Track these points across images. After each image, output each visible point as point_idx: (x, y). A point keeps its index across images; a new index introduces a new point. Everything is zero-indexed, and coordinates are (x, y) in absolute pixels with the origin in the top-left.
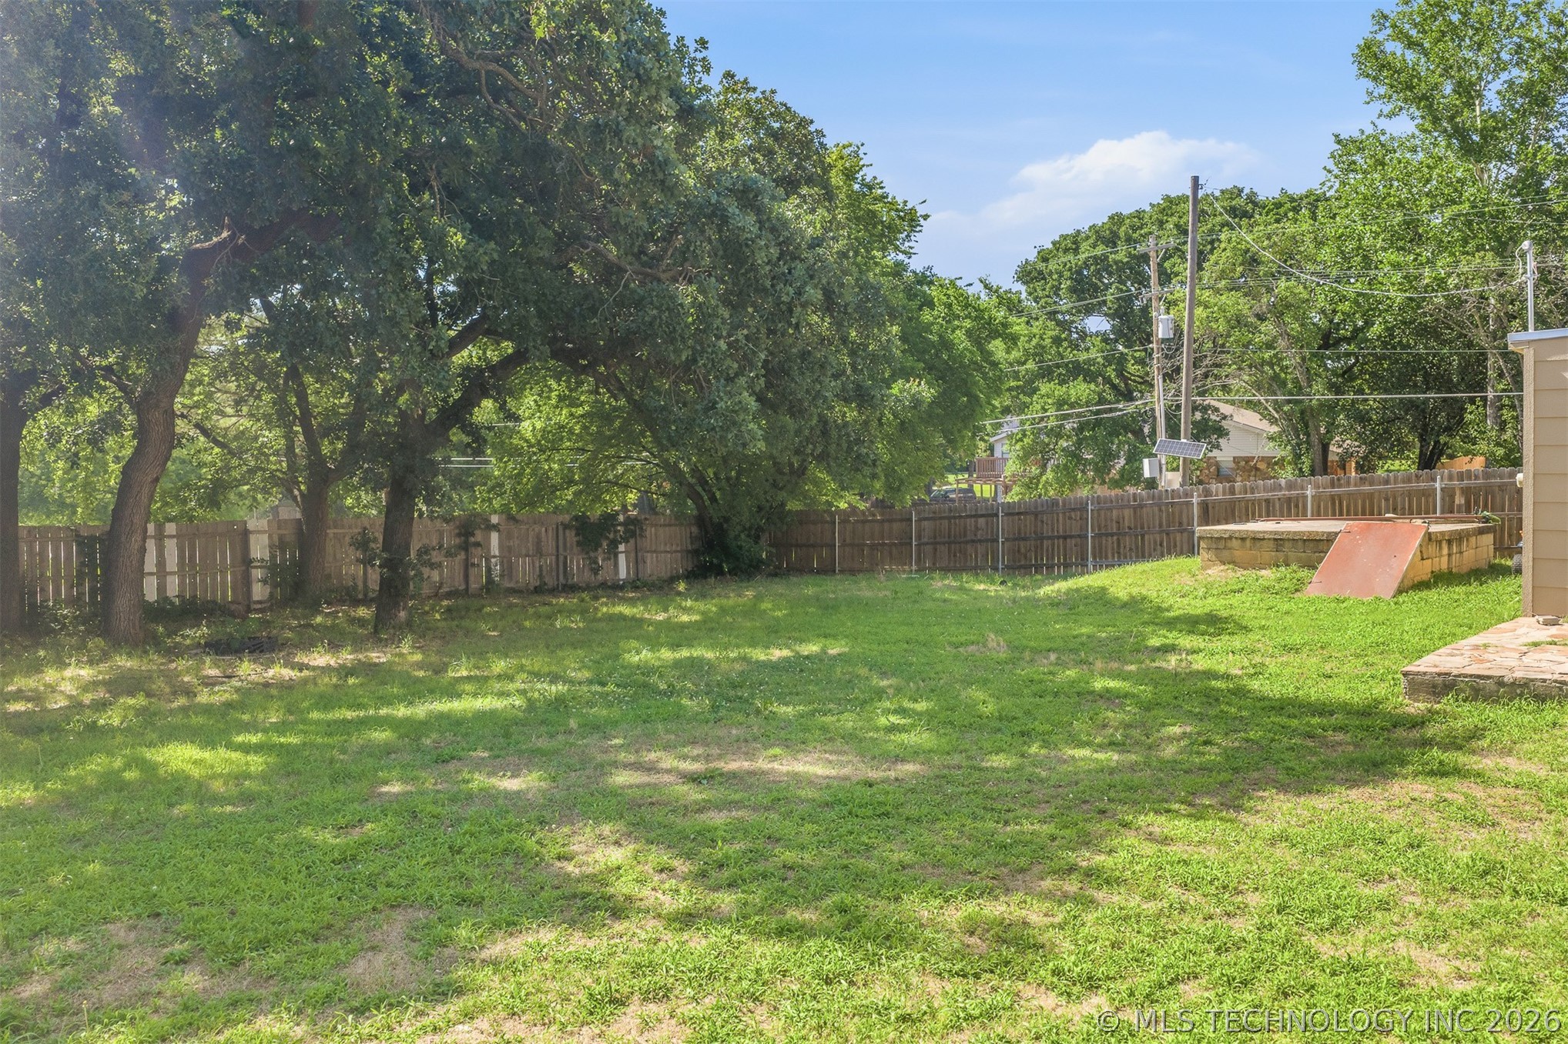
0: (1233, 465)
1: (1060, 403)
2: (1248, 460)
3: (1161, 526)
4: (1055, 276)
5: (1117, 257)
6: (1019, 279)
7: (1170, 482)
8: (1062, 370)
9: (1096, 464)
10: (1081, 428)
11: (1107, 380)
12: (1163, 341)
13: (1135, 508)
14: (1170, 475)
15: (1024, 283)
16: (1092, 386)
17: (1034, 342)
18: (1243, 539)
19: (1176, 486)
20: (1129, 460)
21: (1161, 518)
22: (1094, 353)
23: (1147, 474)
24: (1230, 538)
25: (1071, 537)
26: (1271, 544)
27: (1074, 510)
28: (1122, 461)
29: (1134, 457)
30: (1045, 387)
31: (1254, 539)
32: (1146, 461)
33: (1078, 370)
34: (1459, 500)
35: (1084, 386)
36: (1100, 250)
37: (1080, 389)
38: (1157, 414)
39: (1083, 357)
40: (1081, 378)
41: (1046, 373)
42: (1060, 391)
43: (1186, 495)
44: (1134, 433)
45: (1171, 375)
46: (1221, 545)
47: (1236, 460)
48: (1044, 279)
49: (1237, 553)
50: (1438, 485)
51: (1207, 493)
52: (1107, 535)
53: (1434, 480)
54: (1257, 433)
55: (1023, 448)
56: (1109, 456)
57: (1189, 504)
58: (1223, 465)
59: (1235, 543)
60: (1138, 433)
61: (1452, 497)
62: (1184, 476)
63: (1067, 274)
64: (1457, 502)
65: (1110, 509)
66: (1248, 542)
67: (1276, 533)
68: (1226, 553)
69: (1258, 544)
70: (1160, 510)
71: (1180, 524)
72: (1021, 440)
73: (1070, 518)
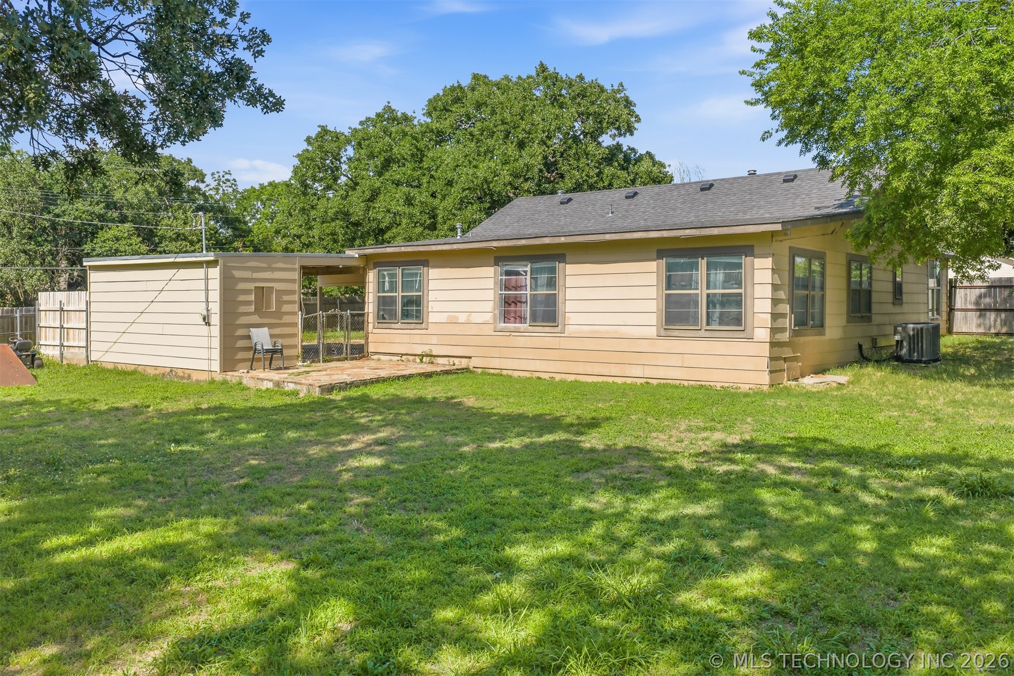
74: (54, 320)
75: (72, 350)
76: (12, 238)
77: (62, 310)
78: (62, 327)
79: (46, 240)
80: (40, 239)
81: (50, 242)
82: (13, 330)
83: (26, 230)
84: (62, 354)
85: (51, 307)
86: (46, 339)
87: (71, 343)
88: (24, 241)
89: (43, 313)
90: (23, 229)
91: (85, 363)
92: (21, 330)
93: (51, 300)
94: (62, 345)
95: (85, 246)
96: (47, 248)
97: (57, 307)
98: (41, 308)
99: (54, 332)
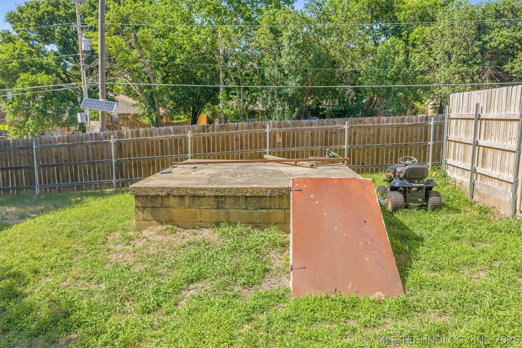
0: (118, 117)
1: (33, 84)
2: (124, 115)
3: (88, 159)
4: (26, 20)
5: (59, 13)
6: (8, 20)
7: (93, 128)
8: (34, 69)
9: (54, 116)
10: (45, 99)
11: (58, 75)
12: (84, 52)
13: (69, 147)
14: (93, 123)
15: (11, 23)
16: (50, 77)
17: (17, 52)
18: (182, 197)
19: (97, 130)
20: (70, 114)
21: (88, 154)
22: (50, 60)
23: (79, 121)
24: (168, 196)
25: (21, 168)
26: (212, 202)
27: (22, 148)
28: (67, 114)
29: (73, 112)
30: (23, 76)
31: (194, 197)
32: (79, 115)
33: (42, 68)
34: (279, 140)
35: (45, 76)
36: (50, 8)
37: (42, 78)
38: (83, 90)
39: (45, 61)
40: (44, 72)
41: (24, 68)
42: (32, 78)
43: (106, 137)
44: (73, 101)
45: (90, 72)
46: (158, 203)
47: (119, 115)
48: (21, 21)
49: (175, 211)
50: (267, 130)
51: (120, 135)
52: (49, 166)
53: (265, 127)
54: (127, 104)
55: (13, 107)
56: (60, 112)
57: (109, 144)
58: (114, 117)
59: (173, 201)
60: (75, 101)
61: (275, 137)
62: (102, 124)
63: (32, 19)
64: (277, 141)
65: (50, 148)
66: (187, 201)
67: (217, 190)
68: (163, 213)
69: (198, 202)
70: (87, 148)
71: (102, 157)
72: (11, 103)
73: (20, 155)
74: (467, 133)
75: (488, 182)
76: (451, 63)
77: (478, 118)
78: (476, 144)
79: (475, 63)
80: (471, 62)
81: (479, 64)
82: (426, 140)
83: (462, 56)
84: (473, 184)
85: (464, 113)
86: (454, 159)
87: (488, 171)
88: (459, 65)
89: (453, 122)
90: (459, 55)
91: (509, 213)
92: (434, 140)
93: (465, 104)
94: (473, 171)
95: (506, 66)
96: (476, 68)
97: (472, 113)
98: (452, 116)
99: (465, 149)
